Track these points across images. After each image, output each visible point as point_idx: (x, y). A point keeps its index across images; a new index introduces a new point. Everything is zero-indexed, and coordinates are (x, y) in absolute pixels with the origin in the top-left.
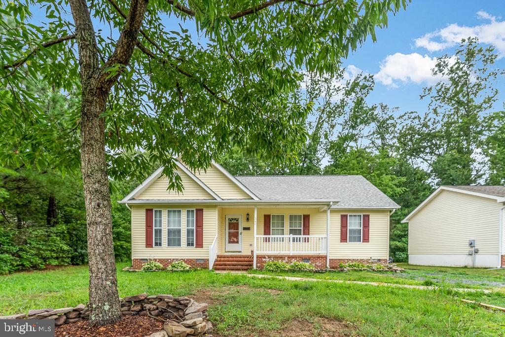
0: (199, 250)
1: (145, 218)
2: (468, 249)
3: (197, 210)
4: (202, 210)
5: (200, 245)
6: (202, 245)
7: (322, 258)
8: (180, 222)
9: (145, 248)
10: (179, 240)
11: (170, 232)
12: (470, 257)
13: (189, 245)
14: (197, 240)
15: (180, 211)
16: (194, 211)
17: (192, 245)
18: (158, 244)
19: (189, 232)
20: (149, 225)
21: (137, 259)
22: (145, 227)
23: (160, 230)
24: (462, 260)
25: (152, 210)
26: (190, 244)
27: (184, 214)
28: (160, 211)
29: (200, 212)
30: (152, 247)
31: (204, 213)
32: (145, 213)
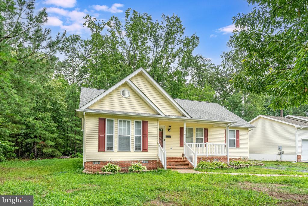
0: (145, 153)
1: (98, 125)
2: (278, 151)
3: (144, 122)
4: (147, 122)
5: (145, 149)
6: (147, 149)
7: (225, 158)
8: (129, 130)
9: (98, 152)
10: (129, 145)
11: (120, 138)
12: (279, 156)
13: (136, 149)
14: (143, 145)
15: (129, 122)
16: (141, 122)
17: (140, 149)
18: (111, 148)
19: (137, 139)
20: (102, 131)
21: (90, 162)
22: (98, 134)
23: (112, 137)
24: (275, 157)
25: (105, 119)
26: (138, 149)
27: (133, 124)
28: (112, 121)
29: (145, 123)
30: (105, 151)
31: (149, 124)
32: (98, 121)
